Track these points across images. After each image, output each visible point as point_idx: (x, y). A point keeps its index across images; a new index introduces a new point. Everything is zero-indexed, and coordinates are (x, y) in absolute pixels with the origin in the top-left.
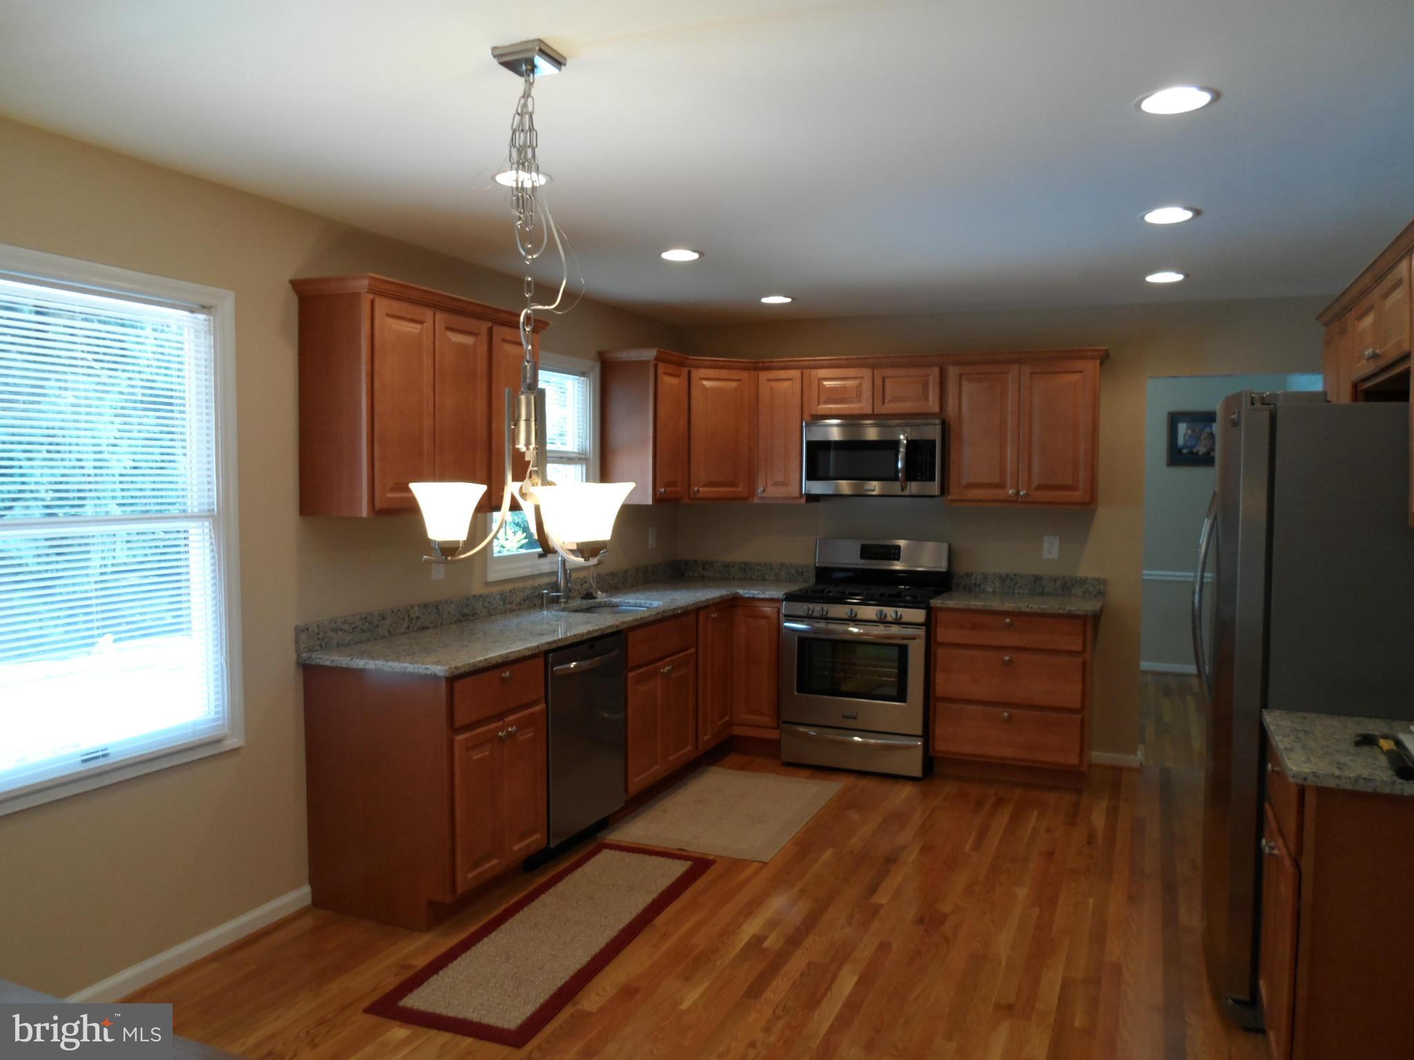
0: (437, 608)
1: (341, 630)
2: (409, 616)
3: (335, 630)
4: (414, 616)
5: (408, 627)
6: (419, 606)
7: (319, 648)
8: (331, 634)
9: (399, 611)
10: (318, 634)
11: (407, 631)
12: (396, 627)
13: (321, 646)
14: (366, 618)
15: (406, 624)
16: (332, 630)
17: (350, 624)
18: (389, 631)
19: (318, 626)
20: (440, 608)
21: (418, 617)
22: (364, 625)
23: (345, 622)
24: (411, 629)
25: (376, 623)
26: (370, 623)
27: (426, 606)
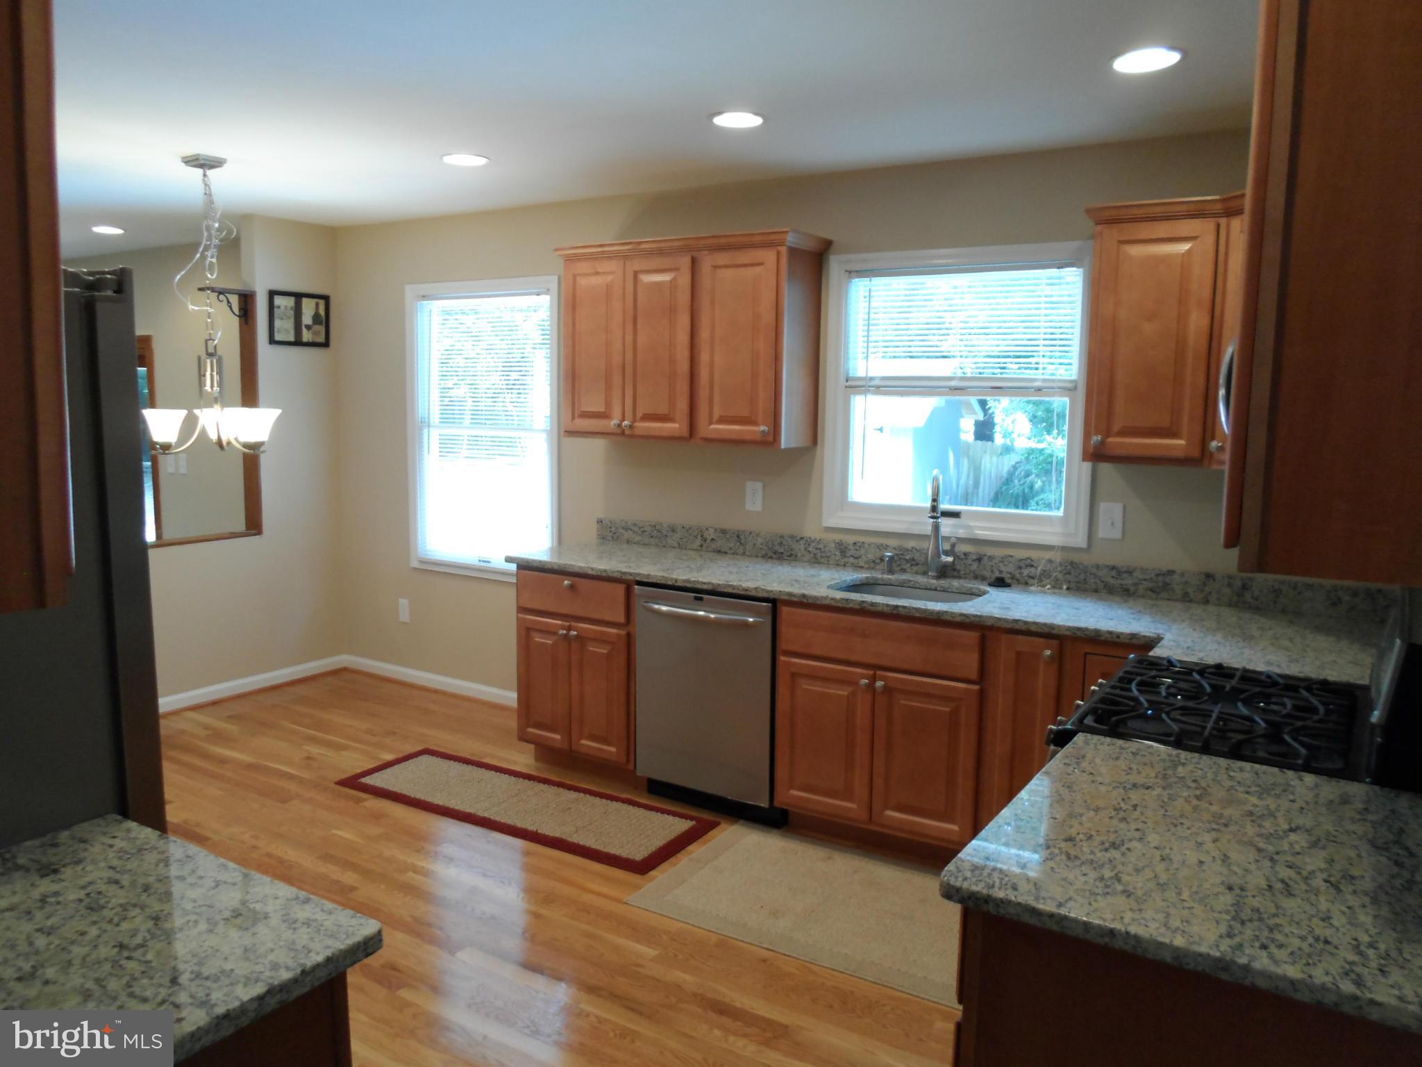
0: (738, 536)
1: (631, 530)
2: (702, 536)
3: (626, 529)
4: (709, 538)
5: (701, 546)
6: (716, 530)
7: (610, 538)
8: (622, 531)
9: (690, 528)
10: (611, 528)
11: (699, 548)
12: (687, 542)
13: (613, 538)
14: (655, 526)
15: (699, 541)
16: (623, 528)
17: (640, 528)
18: (679, 544)
19: (611, 522)
20: (742, 537)
21: (713, 539)
22: (653, 531)
23: (635, 525)
24: (704, 548)
25: (665, 533)
26: (659, 531)
27: (724, 532)
